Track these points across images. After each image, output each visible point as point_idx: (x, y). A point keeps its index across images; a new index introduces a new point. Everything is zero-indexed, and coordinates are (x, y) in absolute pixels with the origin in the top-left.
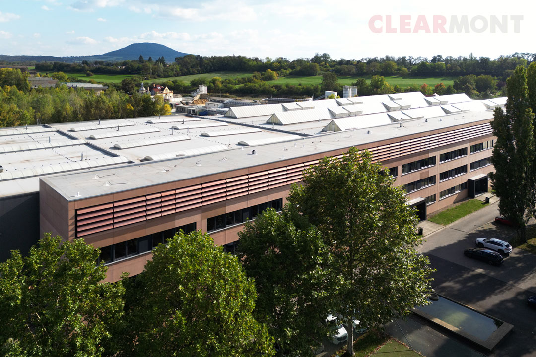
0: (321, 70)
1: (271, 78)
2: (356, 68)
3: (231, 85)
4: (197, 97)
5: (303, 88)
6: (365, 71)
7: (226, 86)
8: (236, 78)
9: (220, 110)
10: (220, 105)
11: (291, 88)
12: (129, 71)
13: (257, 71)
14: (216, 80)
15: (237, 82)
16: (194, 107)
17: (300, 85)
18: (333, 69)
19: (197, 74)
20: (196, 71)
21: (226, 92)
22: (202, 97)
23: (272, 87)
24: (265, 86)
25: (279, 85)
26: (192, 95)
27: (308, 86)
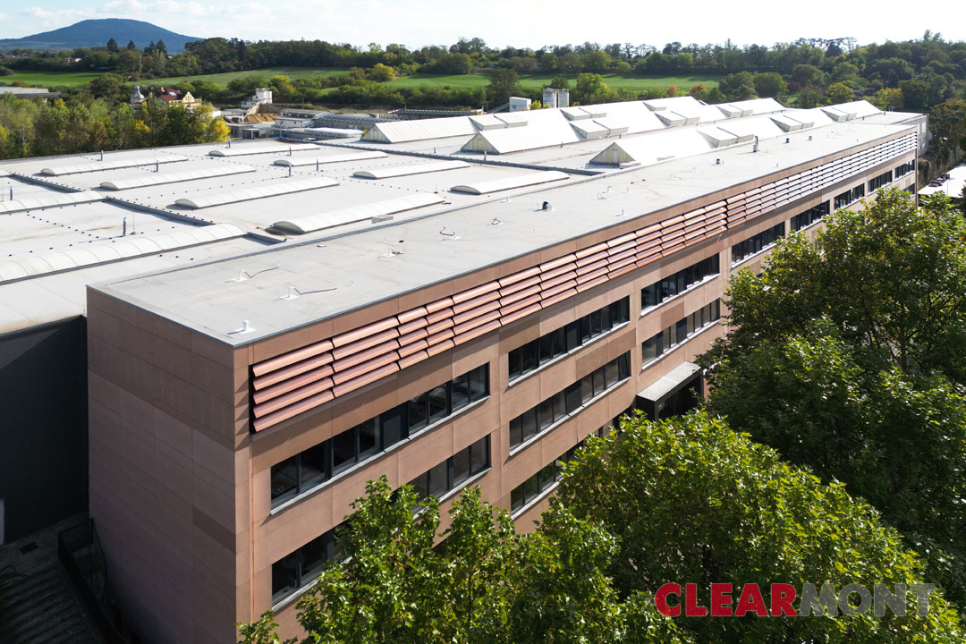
0: (476, 65)
1: (383, 78)
2: (540, 61)
3: (313, 90)
4: (253, 110)
5: (454, 94)
6: (555, 66)
7: (303, 91)
8: (316, 77)
9: (312, 132)
10: (307, 122)
11: (432, 93)
12: (92, 65)
13: (357, 66)
14: (280, 81)
15: (320, 84)
16: (256, 127)
17: (447, 88)
18: (496, 63)
19: (234, 71)
20: (232, 67)
21: (306, 101)
22: (263, 110)
23: (395, 93)
24: (380, 90)
25: (407, 88)
26: (243, 106)
27: (463, 90)
